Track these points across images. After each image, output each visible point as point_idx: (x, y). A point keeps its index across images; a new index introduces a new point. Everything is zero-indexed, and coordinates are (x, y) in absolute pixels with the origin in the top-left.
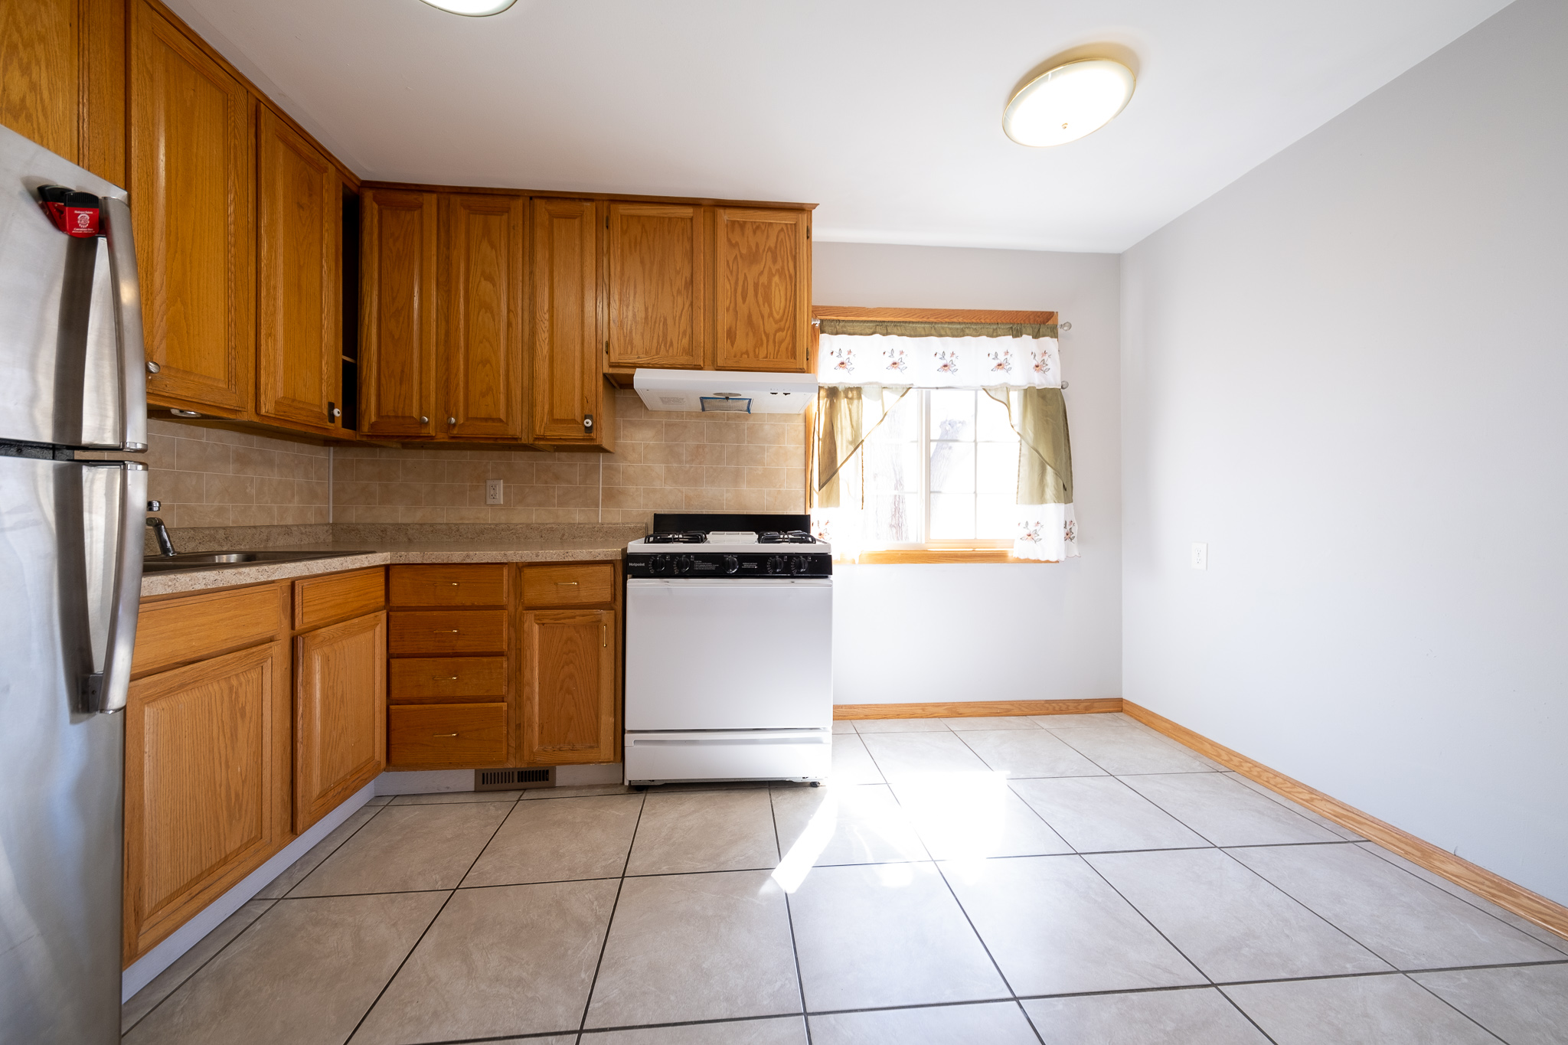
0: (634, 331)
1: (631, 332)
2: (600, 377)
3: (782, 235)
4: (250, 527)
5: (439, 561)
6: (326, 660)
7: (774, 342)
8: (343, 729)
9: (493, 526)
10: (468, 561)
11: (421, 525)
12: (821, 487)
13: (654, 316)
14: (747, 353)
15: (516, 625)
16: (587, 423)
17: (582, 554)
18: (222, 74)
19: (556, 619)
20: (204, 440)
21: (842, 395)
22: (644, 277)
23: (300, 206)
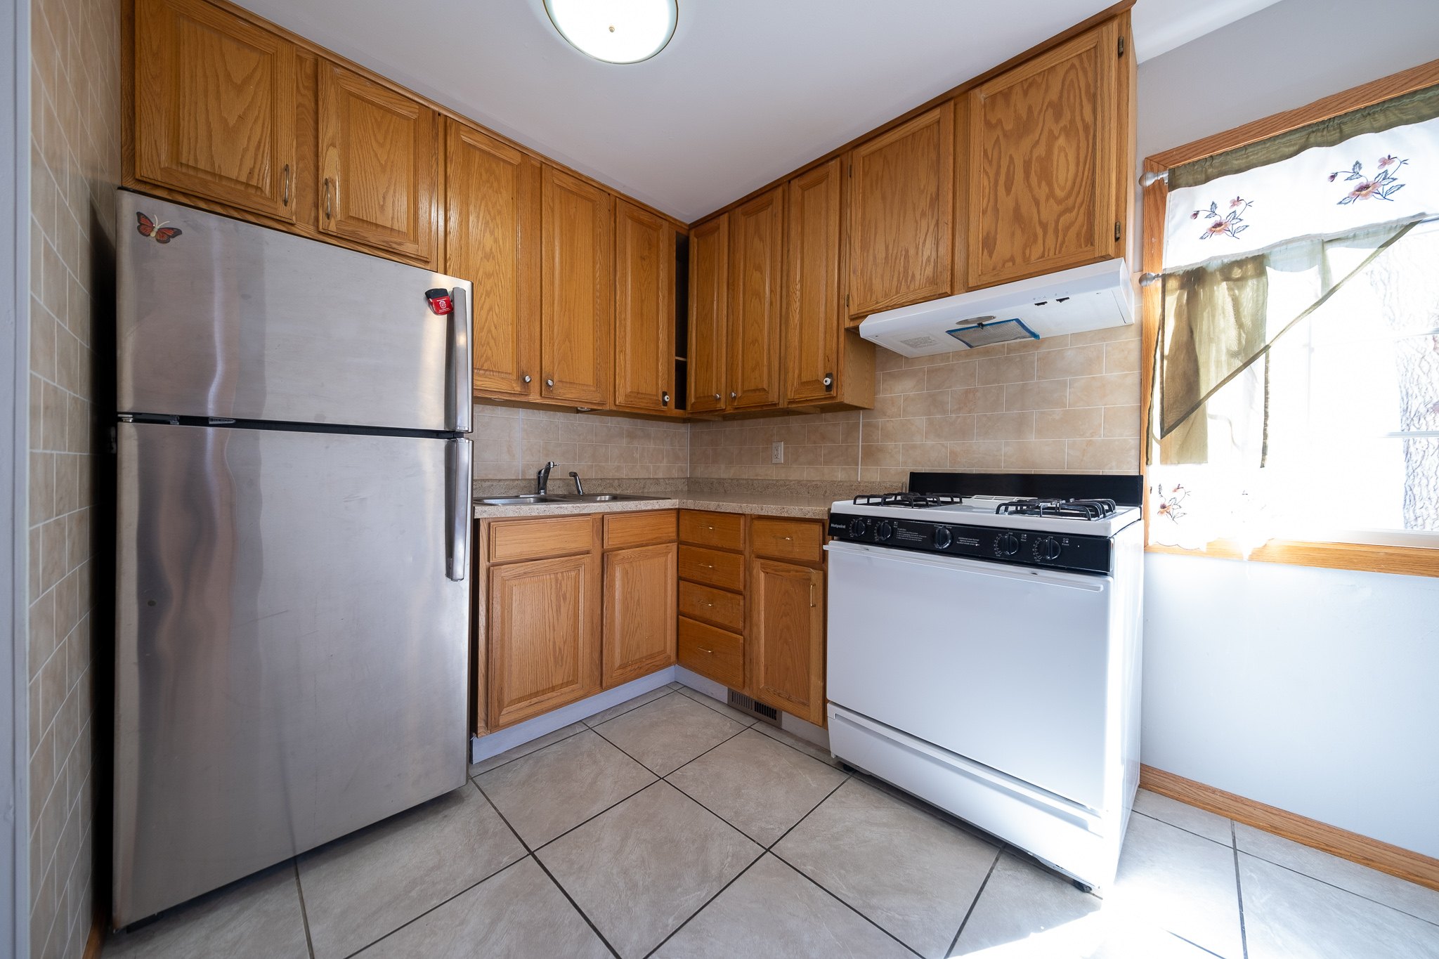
0: (874, 276)
1: (871, 279)
2: (842, 332)
3: (1072, 75)
4: (633, 479)
5: (703, 509)
6: (625, 573)
7: (1056, 231)
8: (639, 624)
9: (774, 482)
10: (719, 510)
11: (732, 479)
12: (1164, 433)
13: (895, 252)
14: (1012, 259)
15: (748, 569)
16: (826, 381)
17: (795, 511)
18: (592, 190)
19: (776, 571)
20: (609, 425)
21: (1218, 276)
22: (885, 213)
23: (643, 258)
